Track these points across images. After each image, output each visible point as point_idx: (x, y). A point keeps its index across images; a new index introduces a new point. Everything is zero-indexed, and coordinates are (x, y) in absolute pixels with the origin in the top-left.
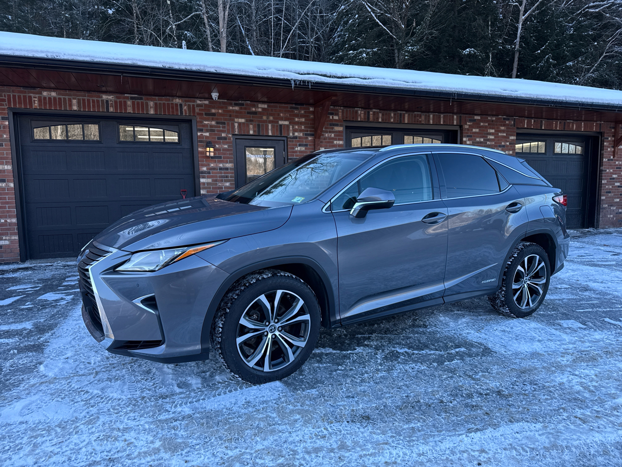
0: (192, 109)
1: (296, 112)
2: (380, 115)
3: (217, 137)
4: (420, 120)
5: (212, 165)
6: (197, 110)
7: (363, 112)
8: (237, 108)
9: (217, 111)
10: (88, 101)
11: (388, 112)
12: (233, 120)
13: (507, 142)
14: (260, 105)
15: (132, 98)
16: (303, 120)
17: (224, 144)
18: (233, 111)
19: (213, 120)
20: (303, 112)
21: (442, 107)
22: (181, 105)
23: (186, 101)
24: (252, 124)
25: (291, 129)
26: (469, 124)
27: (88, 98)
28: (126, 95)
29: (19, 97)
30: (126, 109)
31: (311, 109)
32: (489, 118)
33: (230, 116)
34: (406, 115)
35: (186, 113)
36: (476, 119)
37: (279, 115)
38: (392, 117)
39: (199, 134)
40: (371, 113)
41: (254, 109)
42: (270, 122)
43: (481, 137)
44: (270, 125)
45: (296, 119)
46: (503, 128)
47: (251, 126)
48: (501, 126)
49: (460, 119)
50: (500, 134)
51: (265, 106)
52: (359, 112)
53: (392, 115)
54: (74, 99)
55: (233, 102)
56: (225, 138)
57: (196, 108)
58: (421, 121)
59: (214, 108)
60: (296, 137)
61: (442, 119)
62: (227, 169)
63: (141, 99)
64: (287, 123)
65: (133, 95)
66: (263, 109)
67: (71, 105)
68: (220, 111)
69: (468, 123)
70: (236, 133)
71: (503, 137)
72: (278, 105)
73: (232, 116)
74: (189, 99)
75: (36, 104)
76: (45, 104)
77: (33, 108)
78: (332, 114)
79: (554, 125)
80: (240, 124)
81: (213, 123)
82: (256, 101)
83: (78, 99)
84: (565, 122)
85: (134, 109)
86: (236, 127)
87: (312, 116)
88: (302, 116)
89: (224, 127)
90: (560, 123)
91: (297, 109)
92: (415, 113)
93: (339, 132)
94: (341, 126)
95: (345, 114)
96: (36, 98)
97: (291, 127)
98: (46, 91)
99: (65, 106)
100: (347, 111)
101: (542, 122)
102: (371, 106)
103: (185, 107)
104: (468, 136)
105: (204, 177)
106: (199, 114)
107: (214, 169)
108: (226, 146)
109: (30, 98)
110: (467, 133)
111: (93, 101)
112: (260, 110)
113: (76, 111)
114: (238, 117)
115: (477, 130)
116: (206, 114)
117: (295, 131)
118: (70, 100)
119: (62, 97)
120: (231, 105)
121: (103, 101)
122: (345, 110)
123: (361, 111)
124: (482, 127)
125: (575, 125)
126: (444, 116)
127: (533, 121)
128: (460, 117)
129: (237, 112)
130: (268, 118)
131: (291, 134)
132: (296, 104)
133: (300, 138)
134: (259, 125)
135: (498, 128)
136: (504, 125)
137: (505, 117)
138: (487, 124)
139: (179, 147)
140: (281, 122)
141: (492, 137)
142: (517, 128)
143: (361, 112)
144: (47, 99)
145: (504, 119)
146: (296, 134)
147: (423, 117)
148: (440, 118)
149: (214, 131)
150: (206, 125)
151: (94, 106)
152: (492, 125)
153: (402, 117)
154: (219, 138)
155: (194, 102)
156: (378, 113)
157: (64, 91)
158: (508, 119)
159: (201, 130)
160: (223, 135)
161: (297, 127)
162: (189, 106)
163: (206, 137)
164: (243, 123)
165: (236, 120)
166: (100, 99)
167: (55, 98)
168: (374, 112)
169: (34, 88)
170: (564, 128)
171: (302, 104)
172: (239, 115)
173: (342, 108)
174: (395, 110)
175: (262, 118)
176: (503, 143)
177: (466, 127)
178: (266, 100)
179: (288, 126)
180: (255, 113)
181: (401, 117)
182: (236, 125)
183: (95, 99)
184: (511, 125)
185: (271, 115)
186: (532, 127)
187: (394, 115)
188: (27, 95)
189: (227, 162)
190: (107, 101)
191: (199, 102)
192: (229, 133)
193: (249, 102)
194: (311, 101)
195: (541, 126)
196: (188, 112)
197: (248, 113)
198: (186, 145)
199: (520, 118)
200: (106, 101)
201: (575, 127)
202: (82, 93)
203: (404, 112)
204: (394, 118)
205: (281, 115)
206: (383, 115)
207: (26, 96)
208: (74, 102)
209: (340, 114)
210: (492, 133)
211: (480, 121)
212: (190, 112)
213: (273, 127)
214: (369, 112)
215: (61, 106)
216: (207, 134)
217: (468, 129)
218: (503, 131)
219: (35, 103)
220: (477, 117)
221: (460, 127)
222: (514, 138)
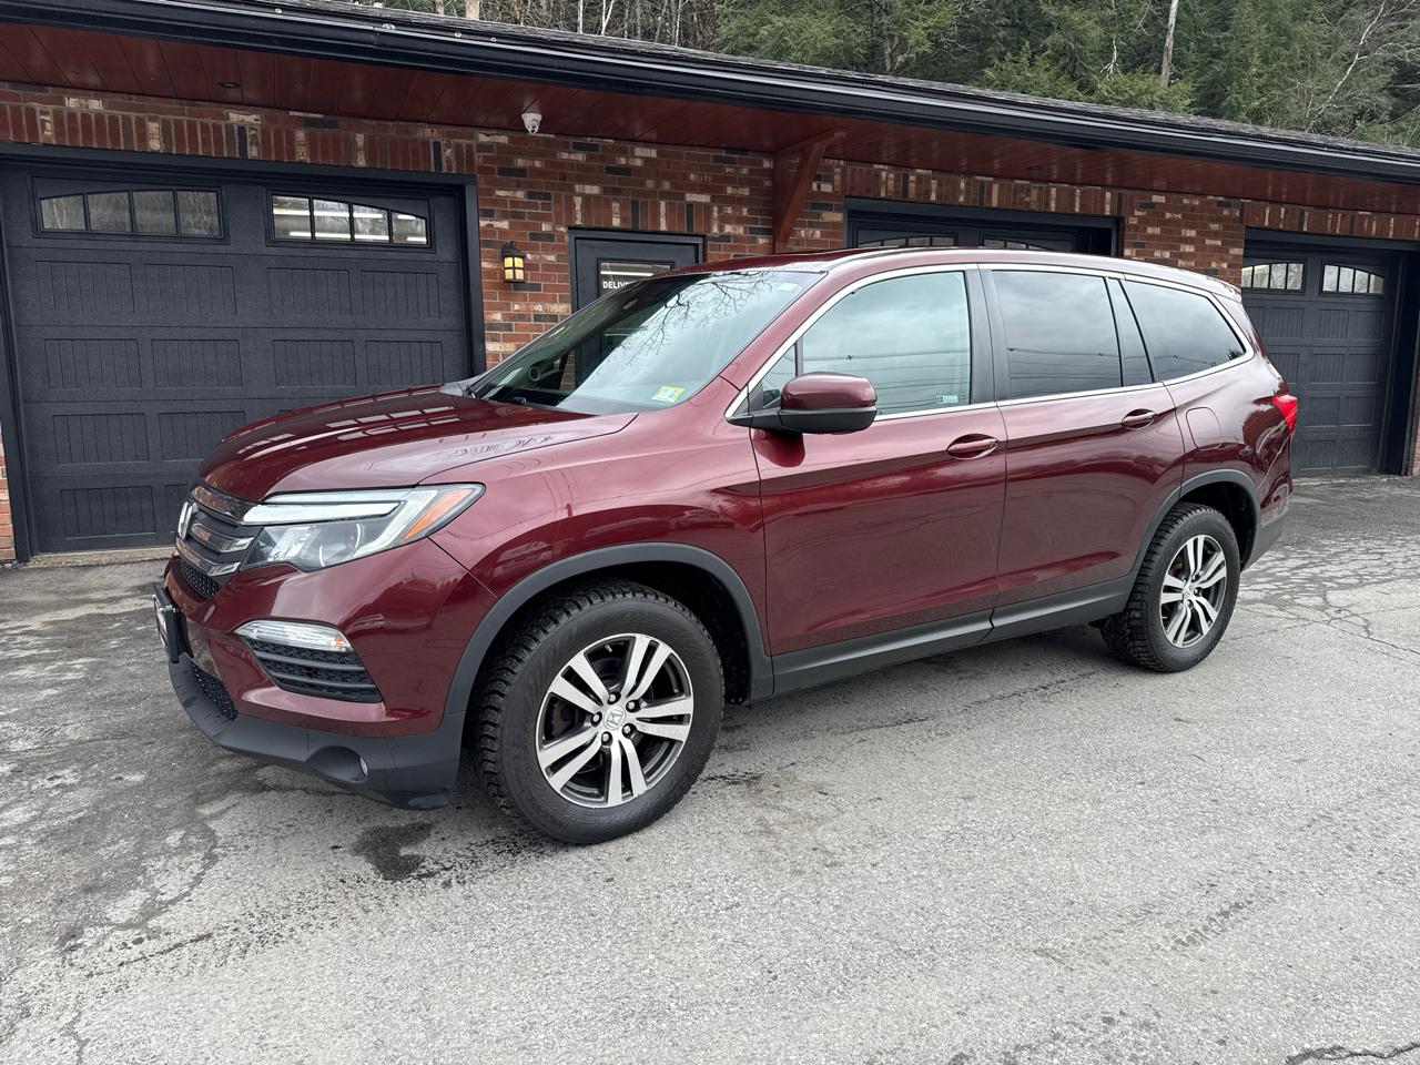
0: (466, 156)
1: (728, 170)
2: (934, 184)
3: (528, 232)
4: (1027, 199)
5: (516, 307)
6: (479, 159)
7: (892, 176)
8: (580, 157)
9: (530, 163)
10: (192, 126)
11: (953, 177)
12: (573, 190)
13: (1224, 261)
14: (639, 151)
15: (308, 123)
16: (746, 192)
17: (547, 251)
18: (571, 164)
19: (519, 186)
20: (745, 171)
21: (1079, 171)
22: (437, 145)
23: (451, 135)
24: (616, 200)
25: (716, 214)
26: (1140, 213)
27: (191, 119)
28: (291, 113)
29: (2, 111)
30: (292, 152)
31: (767, 164)
32: (1185, 201)
33: (564, 177)
34: (996, 188)
35: (450, 168)
36: (1154, 204)
37: (686, 176)
38: (962, 192)
39: (483, 223)
40: (912, 178)
41: (623, 161)
42: (664, 195)
43: (1164, 249)
44: (663, 204)
45: (730, 190)
46: (1215, 227)
47: (616, 206)
48: (1213, 220)
49: (1119, 202)
50: (1208, 242)
51: (653, 153)
52: (884, 174)
53: (962, 185)
54: (153, 119)
55: (571, 141)
56: (549, 237)
57: (476, 155)
58: (1028, 204)
59: (521, 154)
60: (727, 238)
61: (1078, 199)
62: (554, 318)
63: (334, 125)
64: (705, 199)
65: (311, 115)
66: (647, 160)
67: (143, 137)
68: (538, 164)
69: (1137, 213)
70: (578, 223)
71: (1215, 248)
72: (684, 151)
73: (566, 178)
74: (458, 129)
75: (48, 133)
76: (73, 131)
77: (41, 141)
78: (818, 178)
79: (1330, 221)
80: (587, 198)
81: (520, 195)
82: (629, 139)
83: (163, 120)
84: (1353, 217)
85: (313, 154)
86: (578, 208)
87: (768, 183)
88: (742, 182)
89: (545, 207)
90: (1343, 217)
91: (731, 162)
92: (1018, 182)
93: (835, 225)
94: (838, 210)
95: (848, 180)
96: (44, 113)
97: (715, 209)
98: (74, 96)
99: (128, 139)
100: (854, 170)
101: (1303, 213)
102: (914, 161)
103: (449, 151)
104: (1135, 245)
105: (495, 339)
106: (483, 170)
107: (521, 317)
108: (552, 258)
109: (31, 113)
110: (1133, 237)
111: (205, 128)
112: (638, 162)
113: (157, 153)
114: (582, 180)
115: (1157, 231)
116: (502, 172)
117: (724, 220)
118: (141, 124)
119: (119, 114)
120: (565, 147)
121: (229, 127)
122: (849, 169)
123: (888, 172)
124: (1170, 220)
125: (1374, 224)
126: (1083, 193)
127: (1283, 210)
128: (1120, 194)
129: (580, 166)
130: (658, 184)
131: (715, 230)
132: (729, 150)
133: (737, 238)
134: (635, 204)
135: (1205, 226)
136: (1218, 220)
137: (1221, 199)
138: (1180, 216)
139: (427, 257)
140: (690, 197)
142: (1247, 227)
143: (887, 175)
144: (79, 117)
145: (1220, 203)
146: (728, 229)
147: (1034, 193)
148: (1073, 195)
149: (519, 216)
150: (503, 201)
151: (206, 142)
152: (1191, 218)
153: (984, 190)
154: (534, 237)
155: (471, 137)
156: (928, 179)
157: (126, 96)
158: (1228, 205)
159: (489, 214)
160: (545, 227)
161: (729, 210)
162: (458, 146)
163: (501, 231)
164: (596, 197)
165: (578, 188)
166: (223, 124)
167: (99, 117)
168: (919, 177)
169: (41, 85)
170: (1351, 231)
171: (744, 151)
172: (584, 174)
173: (842, 162)
174: (969, 174)
175: (643, 183)
176: (1214, 265)
177: (1133, 221)
178: (653, 136)
179: (707, 208)
180: (627, 170)
181: (982, 192)
182: (578, 201)
183: (210, 122)
184: (1235, 221)
185: (667, 176)
186: (1281, 226)
187: (967, 185)
188: (23, 106)
189: (554, 301)
190: (242, 129)
191: (483, 138)
192: (559, 223)
193: (612, 141)
194: (767, 144)
195: (1301, 226)
196: (454, 165)
197: (609, 170)
198: (447, 252)
199: (1257, 203)
200: (239, 127)
201: (1374, 228)
202: (175, 104)
203: (991, 179)
204: (967, 192)
205: (692, 176)
206: (940, 184)
207: (18, 108)
208: (153, 127)
209: (837, 178)
210: (1190, 238)
211: (1165, 207)
212: (459, 163)
213: (670, 209)
214: (906, 177)
215: (116, 140)
216: (505, 225)
217: (1136, 228)
218: (1215, 235)
219: (44, 128)
220: (1158, 199)
221: (1118, 221)
222: (1238, 251)
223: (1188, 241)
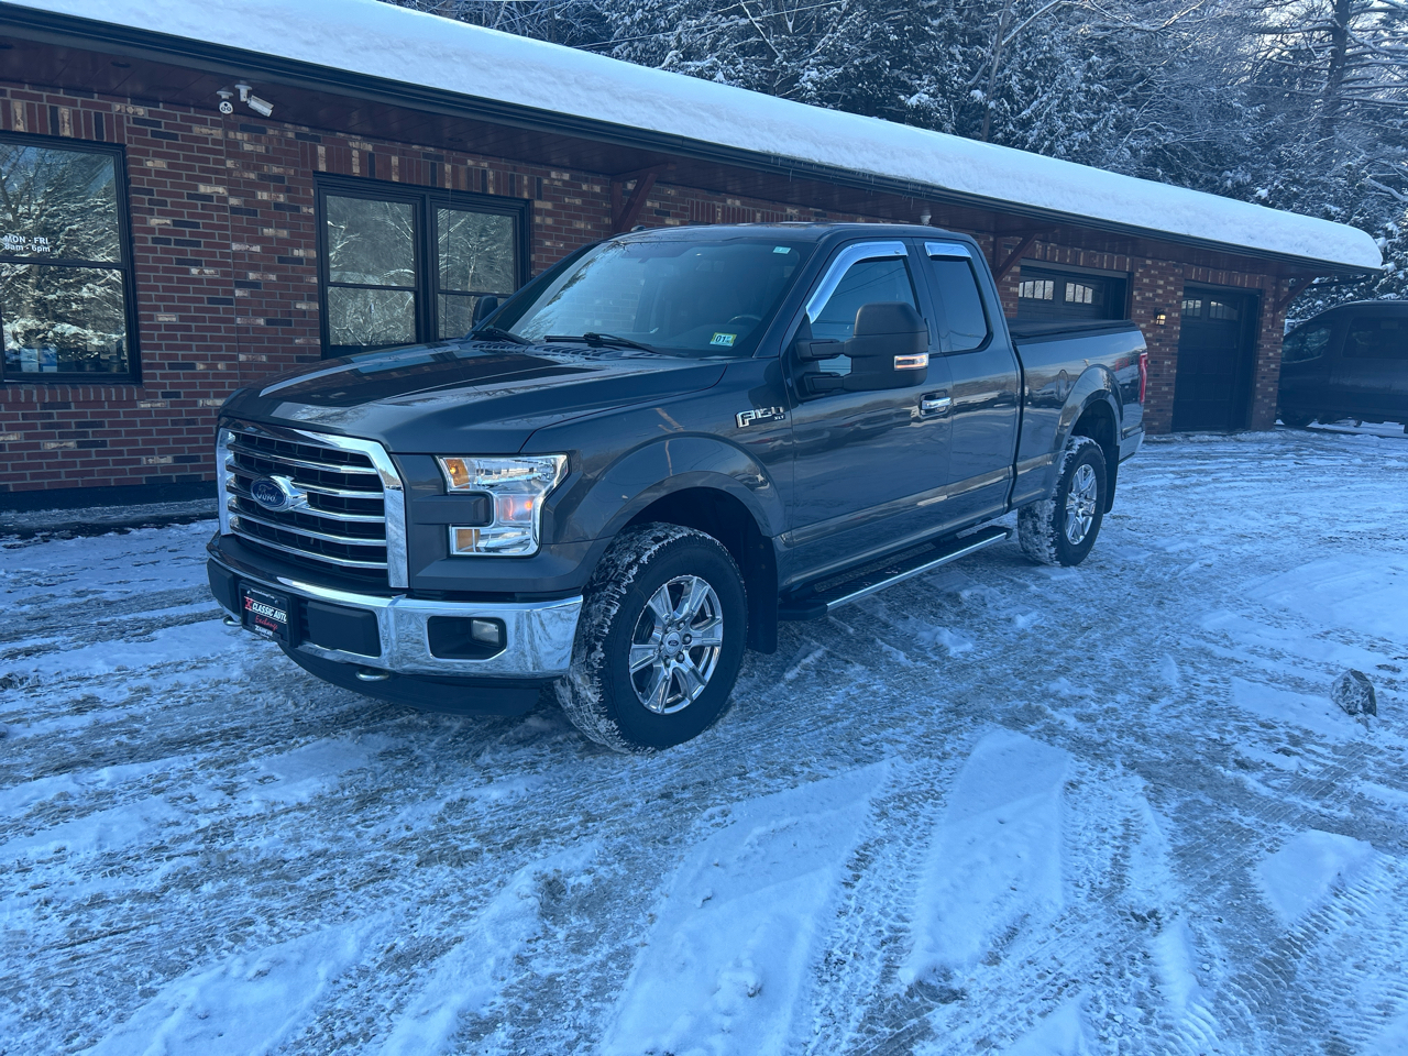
2: (1057, 252)
7: (1041, 247)
10: (772, 215)
11: (1065, 247)
15: (815, 214)
21: (1116, 246)
26: (1141, 270)
27: (773, 211)
28: (810, 209)
29: (703, 204)
31: (991, 239)
32: (1160, 264)
36: (1147, 265)
38: (1068, 257)
40: (1049, 248)
46: (1171, 279)
49: (1132, 260)
50: (1168, 287)
54: (759, 212)
58: (1095, 264)
61: (1115, 261)
65: (817, 210)
69: (1139, 270)
74: (871, 218)
75: (719, 218)
76: (729, 218)
77: (717, 223)
83: (762, 212)
90: (1225, 274)
101: (1209, 271)
102: (1050, 238)
104: (1138, 289)
123: (1040, 245)
126: (1117, 258)
127: (1199, 270)
135: (1167, 278)
136: (1173, 275)
137: (1174, 263)
138: (1157, 272)
141: (1160, 292)
142: (1185, 279)
152: (1162, 273)
153: (1077, 255)
156: (1055, 248)
158: (1178, 266)
168: (1052, 247)
169: (718, 192)
174: (1072, 246)
177: (1137, 275)
181: (1077, 257)
184: (1180, 276)
186: (1197, 281)
188: (711, 203)
194: (991, 227)
199: (1189, 265)
200: (791, 216)
206: (1060, 252)
208: (758, 216)
211: (1151, 267)
214: (1047, 247)
217: (1138, 278)
218: (1171, 284)
219: (718, 215)
220: (1149, 262)
221: (1131, 274)
222: (1180, 293)
223: (1160, 287)
